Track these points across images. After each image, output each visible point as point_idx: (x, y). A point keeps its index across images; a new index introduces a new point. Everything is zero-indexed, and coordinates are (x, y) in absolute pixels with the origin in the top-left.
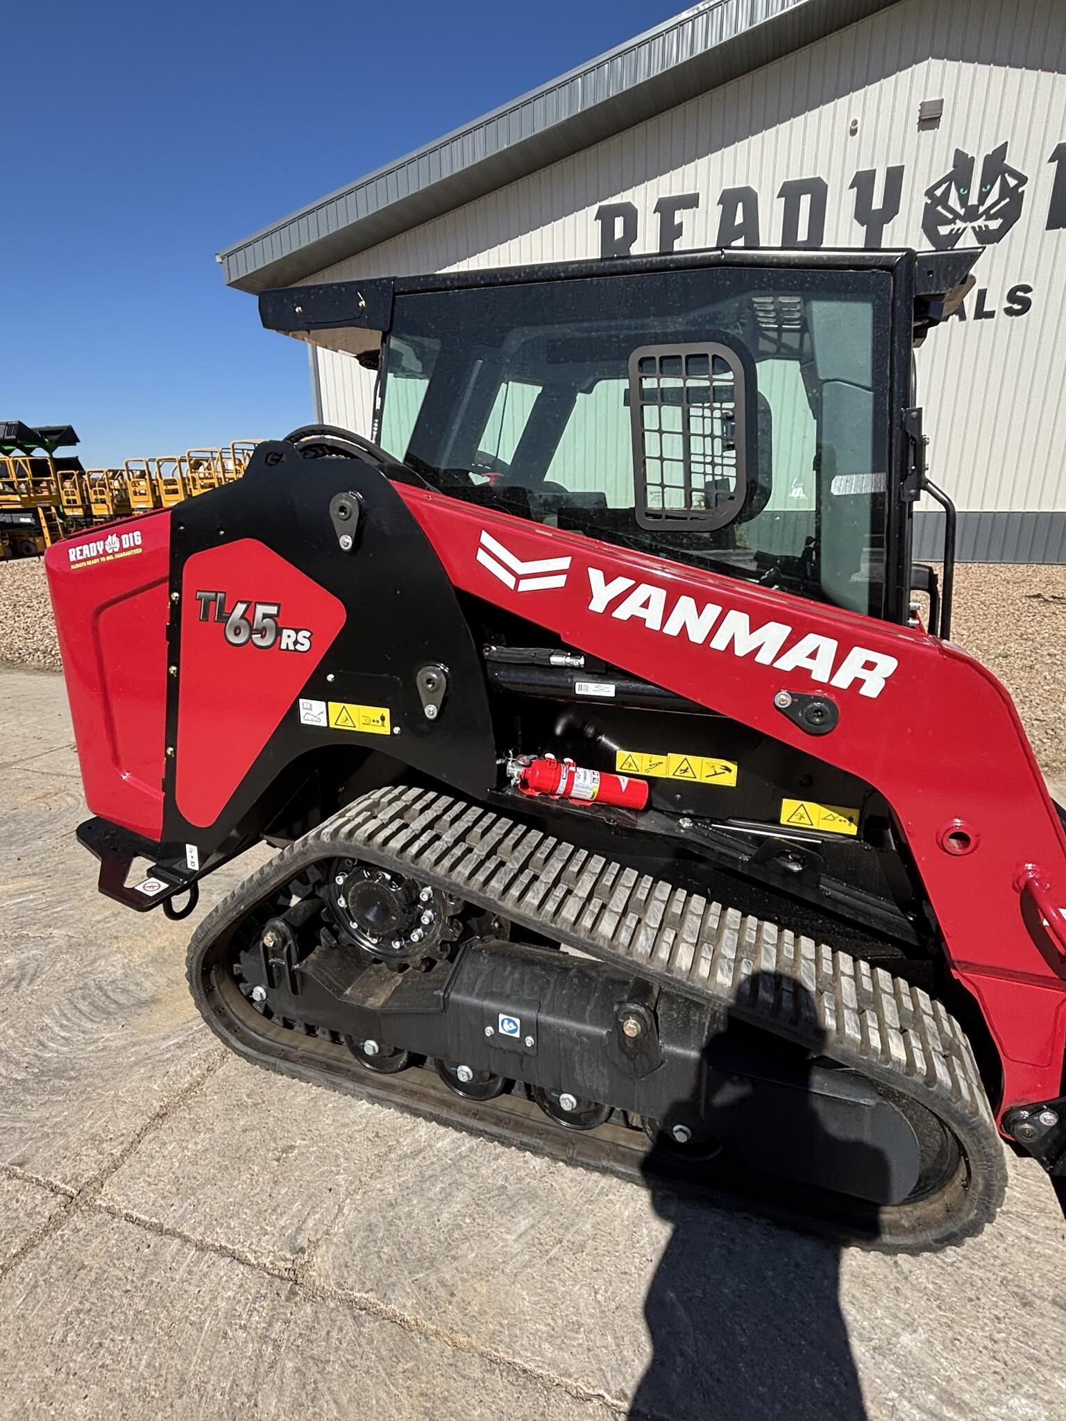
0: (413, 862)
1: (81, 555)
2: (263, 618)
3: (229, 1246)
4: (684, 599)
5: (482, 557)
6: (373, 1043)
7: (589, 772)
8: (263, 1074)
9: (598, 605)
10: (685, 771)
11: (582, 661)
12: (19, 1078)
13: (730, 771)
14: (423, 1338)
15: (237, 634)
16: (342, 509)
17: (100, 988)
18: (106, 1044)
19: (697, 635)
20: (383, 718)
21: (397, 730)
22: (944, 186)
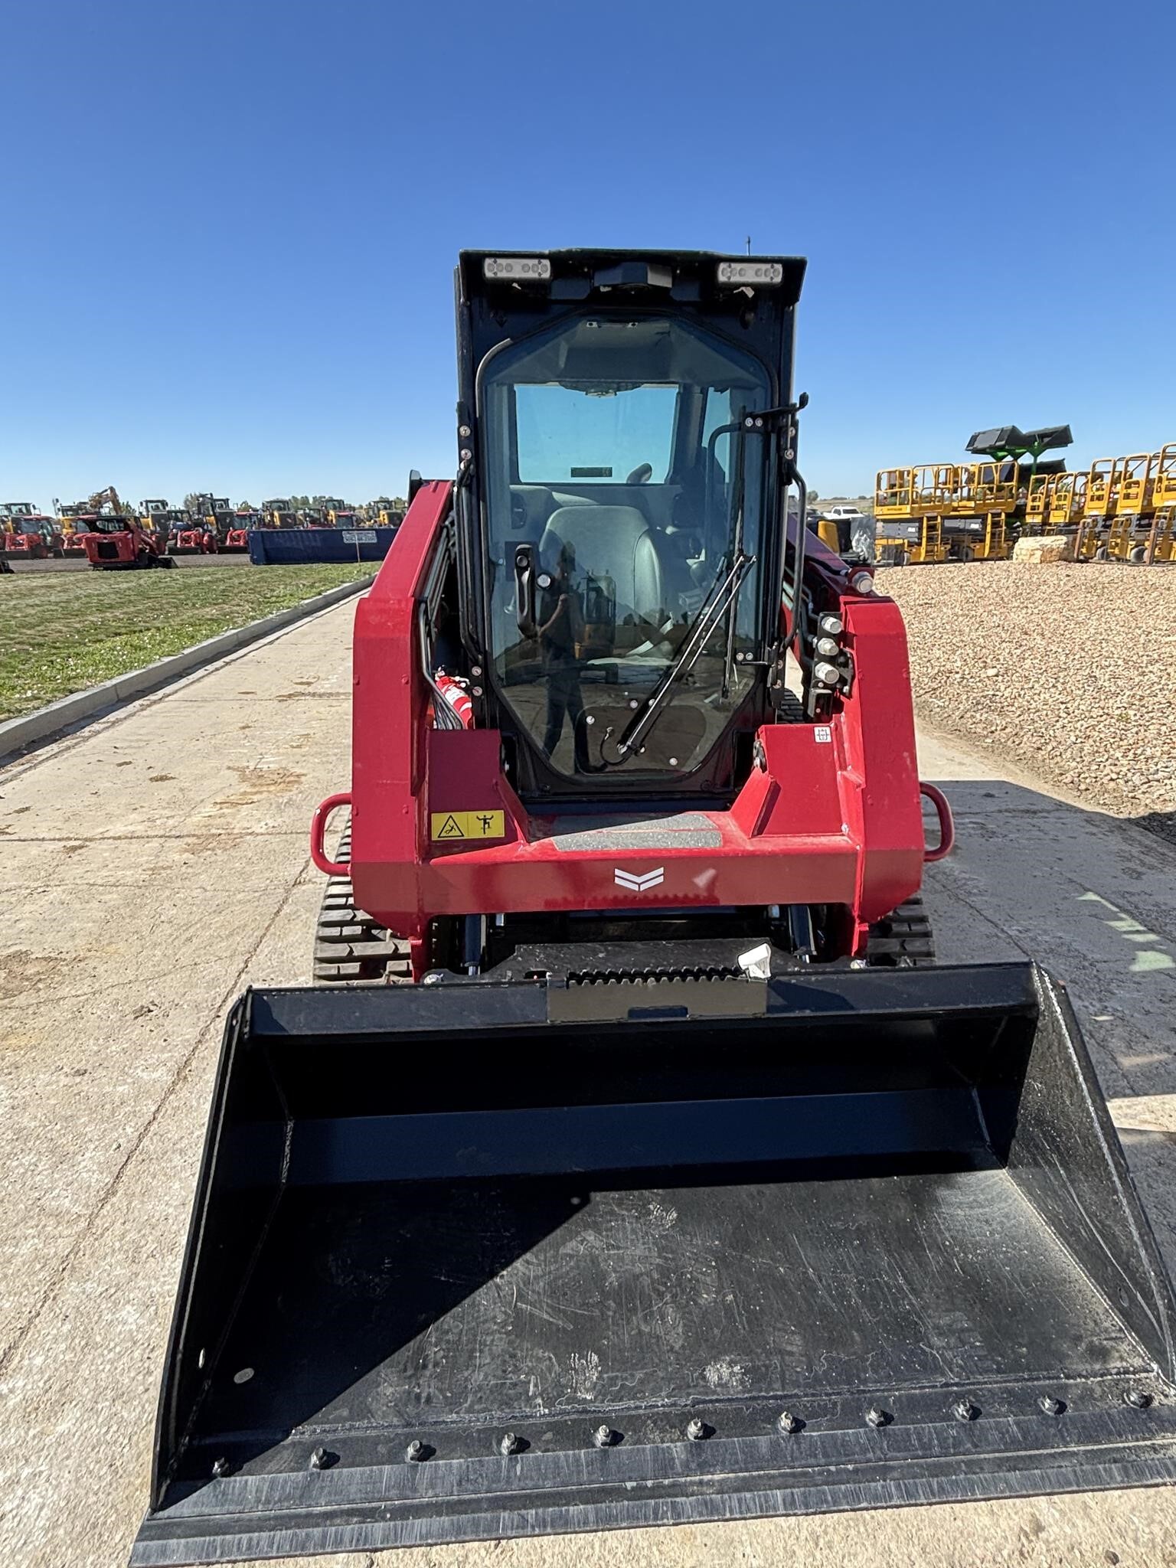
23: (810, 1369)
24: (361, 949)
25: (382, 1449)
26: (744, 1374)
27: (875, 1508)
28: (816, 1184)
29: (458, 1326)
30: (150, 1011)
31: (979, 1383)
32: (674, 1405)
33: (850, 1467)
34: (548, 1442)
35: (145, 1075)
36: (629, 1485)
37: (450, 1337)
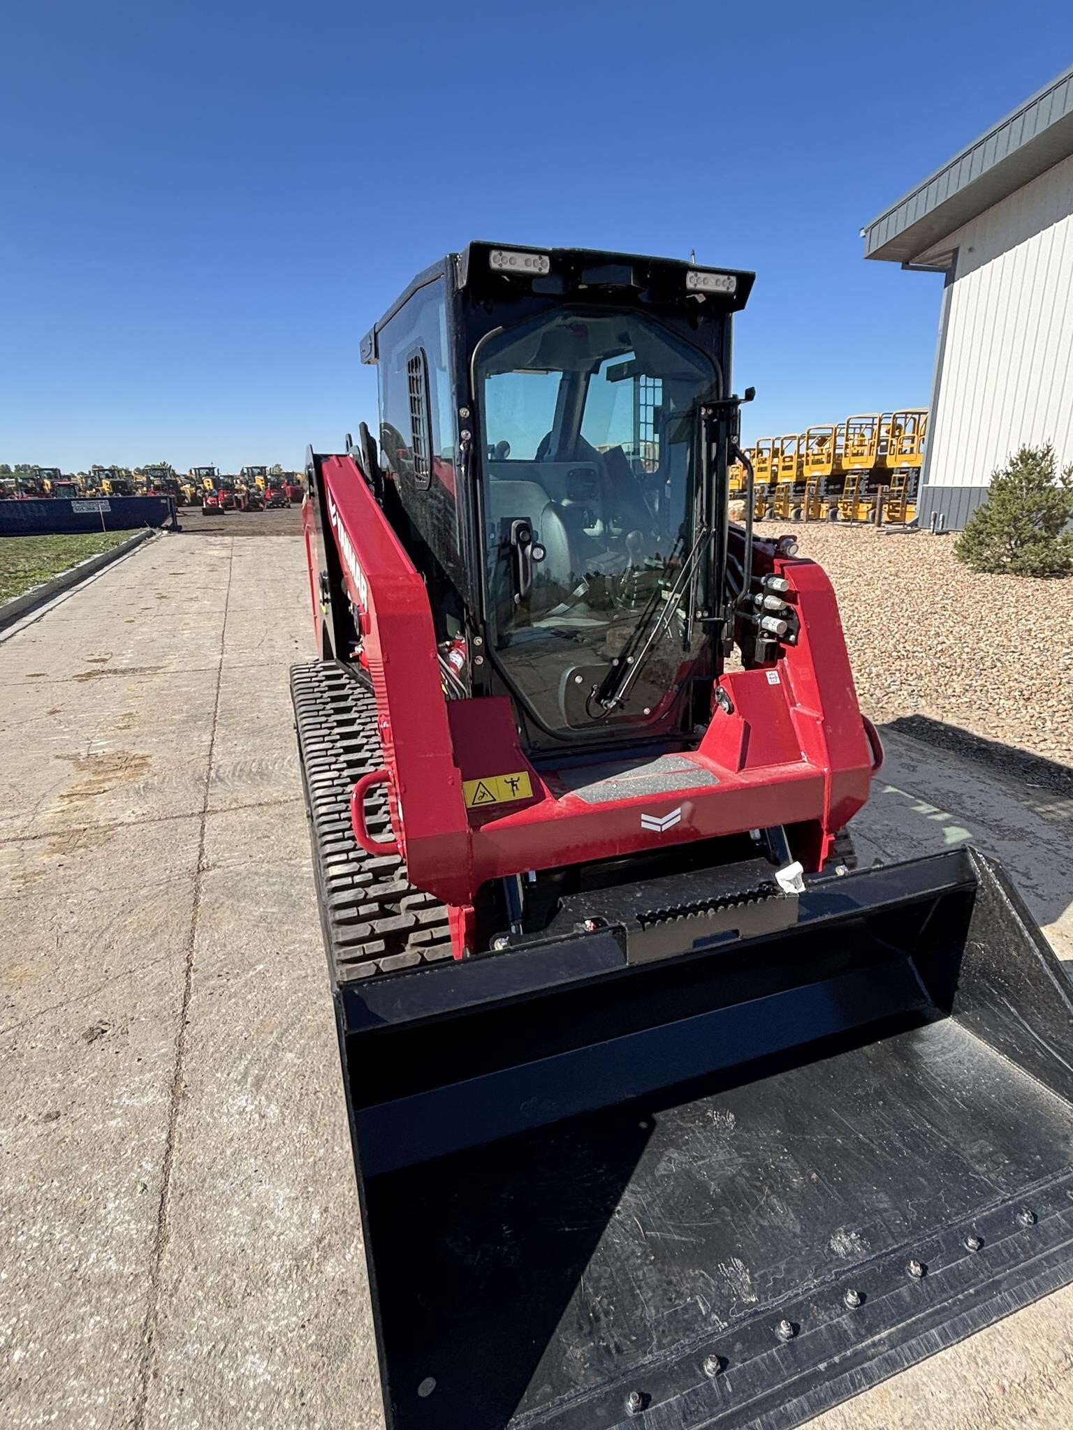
3: (206, 851)
23: (906, 1219)
24: (381, 926)
25: (600, 1412)
26: (861, 1239)
27: (1001, 1319)
28: (825, 1061)
29: (606, 1270)
30: (103, 1032)
31: (1025, 1193)
32: (823, 1282)
33: (972, 1291)
34: (741, 1352)
35: (133, 1101)
36: (822, 1366)
37: (604, 1283)
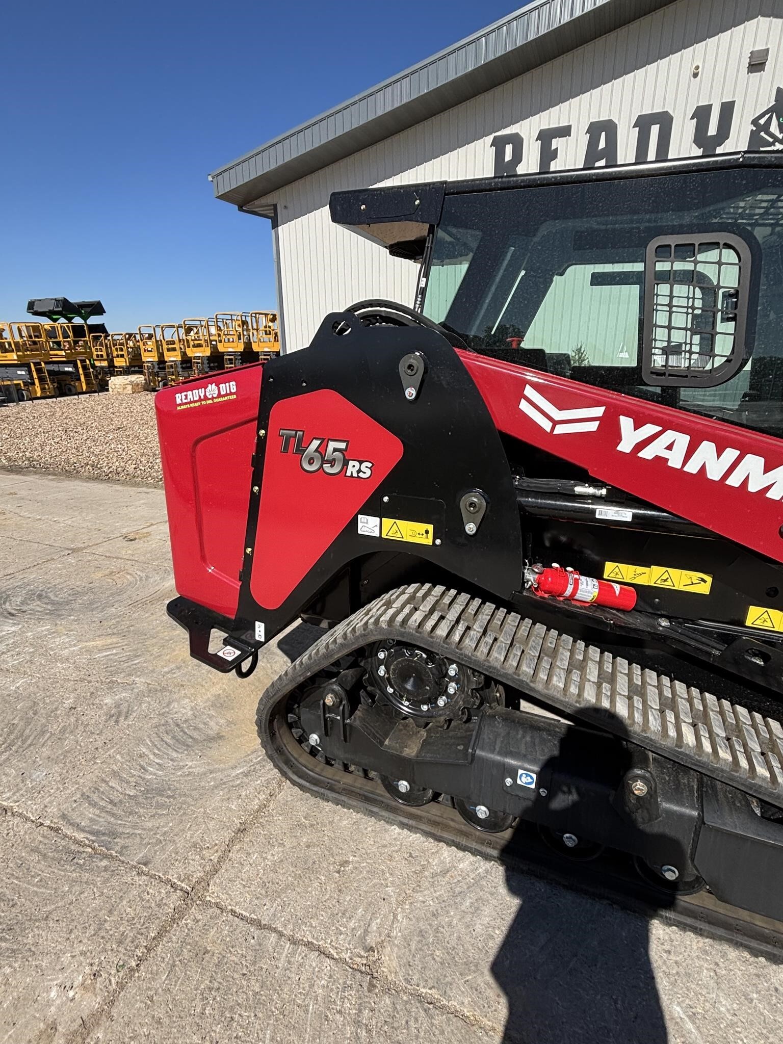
0: (457, 648)
1: (186, 398)
2: (334, 452)
3: (315, 942)
4: (705, 444)
5: (524, 406)
6: (405, 783)
7: (589, 580)
8: (313, 800)
9: (625, 446)
10: (665, 580)
11: (604, 492)
12: (131, 794)
13: (705, 581)
14: (483, 1032)
15: (310, 464)
16: (410, 367)
17: (178, 725)
18: (191, 770)
19: (714, 474)
20: (427, 532)
21: (438, 542)
22: (767, 116)
